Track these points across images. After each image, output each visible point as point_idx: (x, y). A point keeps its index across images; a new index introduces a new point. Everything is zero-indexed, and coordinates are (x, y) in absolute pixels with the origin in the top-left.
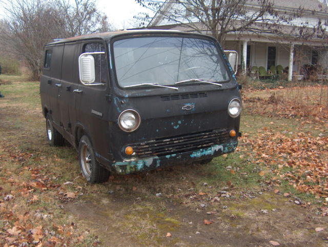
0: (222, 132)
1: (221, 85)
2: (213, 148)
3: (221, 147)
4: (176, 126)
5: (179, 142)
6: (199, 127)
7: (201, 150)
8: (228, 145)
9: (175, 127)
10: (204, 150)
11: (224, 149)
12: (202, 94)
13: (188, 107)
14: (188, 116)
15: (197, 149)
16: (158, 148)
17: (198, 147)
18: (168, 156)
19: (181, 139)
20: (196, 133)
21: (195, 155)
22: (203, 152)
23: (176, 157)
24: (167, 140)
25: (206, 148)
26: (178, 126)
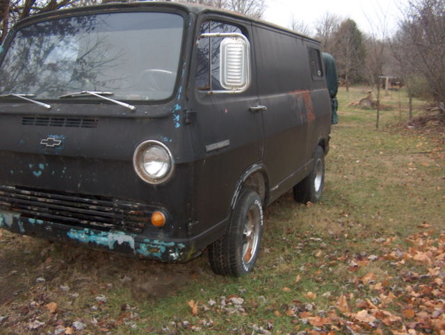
0: (130, 209)
1: (132, 107)
2: (110, 235)
3: (130, 239)
4: (37, 172)
5: (45, 202)
6: (79, 185)
7: (86, 230)
8: (147, 240)
9: (35, 173)
10: (92, 233)
11: (137, 247)
12: (88, 121)
13: (51, 142)
14: (53, 158)
15: (78, 226)
16: (17, 200)
17: (82, 222)
18: (32, 220)
19: (47, 198)
20: (73, 195)
21: (76, 236)
22: (89, 234)
23: (43, 226)
24: (27, 192)
25: (98, 230)
26: (40, 173)
